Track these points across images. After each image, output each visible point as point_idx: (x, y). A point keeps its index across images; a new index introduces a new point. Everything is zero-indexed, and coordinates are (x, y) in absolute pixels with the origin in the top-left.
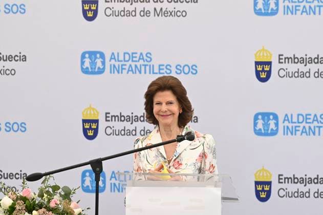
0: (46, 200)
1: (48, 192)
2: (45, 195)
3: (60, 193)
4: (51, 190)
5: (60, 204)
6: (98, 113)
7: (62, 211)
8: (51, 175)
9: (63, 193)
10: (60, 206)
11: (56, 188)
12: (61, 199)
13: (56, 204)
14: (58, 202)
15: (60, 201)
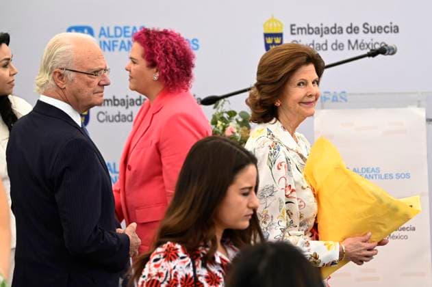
0: (221, 128)
1: (222, 119)
2: (219, 123)
3: (237, 120)
4: (226, 116)
5: (238, 132)
6: (282, 25)
7: (241, 140)
8: (226, 99)
9: (240, 120)
10: (237, 135)
11: (232, 114)
12: (238, 126)
13: (233, 132)
14: (235, 131)
15: (237, 128)
